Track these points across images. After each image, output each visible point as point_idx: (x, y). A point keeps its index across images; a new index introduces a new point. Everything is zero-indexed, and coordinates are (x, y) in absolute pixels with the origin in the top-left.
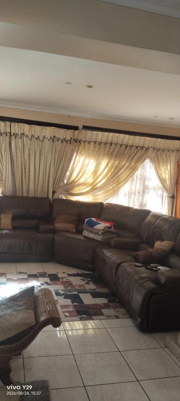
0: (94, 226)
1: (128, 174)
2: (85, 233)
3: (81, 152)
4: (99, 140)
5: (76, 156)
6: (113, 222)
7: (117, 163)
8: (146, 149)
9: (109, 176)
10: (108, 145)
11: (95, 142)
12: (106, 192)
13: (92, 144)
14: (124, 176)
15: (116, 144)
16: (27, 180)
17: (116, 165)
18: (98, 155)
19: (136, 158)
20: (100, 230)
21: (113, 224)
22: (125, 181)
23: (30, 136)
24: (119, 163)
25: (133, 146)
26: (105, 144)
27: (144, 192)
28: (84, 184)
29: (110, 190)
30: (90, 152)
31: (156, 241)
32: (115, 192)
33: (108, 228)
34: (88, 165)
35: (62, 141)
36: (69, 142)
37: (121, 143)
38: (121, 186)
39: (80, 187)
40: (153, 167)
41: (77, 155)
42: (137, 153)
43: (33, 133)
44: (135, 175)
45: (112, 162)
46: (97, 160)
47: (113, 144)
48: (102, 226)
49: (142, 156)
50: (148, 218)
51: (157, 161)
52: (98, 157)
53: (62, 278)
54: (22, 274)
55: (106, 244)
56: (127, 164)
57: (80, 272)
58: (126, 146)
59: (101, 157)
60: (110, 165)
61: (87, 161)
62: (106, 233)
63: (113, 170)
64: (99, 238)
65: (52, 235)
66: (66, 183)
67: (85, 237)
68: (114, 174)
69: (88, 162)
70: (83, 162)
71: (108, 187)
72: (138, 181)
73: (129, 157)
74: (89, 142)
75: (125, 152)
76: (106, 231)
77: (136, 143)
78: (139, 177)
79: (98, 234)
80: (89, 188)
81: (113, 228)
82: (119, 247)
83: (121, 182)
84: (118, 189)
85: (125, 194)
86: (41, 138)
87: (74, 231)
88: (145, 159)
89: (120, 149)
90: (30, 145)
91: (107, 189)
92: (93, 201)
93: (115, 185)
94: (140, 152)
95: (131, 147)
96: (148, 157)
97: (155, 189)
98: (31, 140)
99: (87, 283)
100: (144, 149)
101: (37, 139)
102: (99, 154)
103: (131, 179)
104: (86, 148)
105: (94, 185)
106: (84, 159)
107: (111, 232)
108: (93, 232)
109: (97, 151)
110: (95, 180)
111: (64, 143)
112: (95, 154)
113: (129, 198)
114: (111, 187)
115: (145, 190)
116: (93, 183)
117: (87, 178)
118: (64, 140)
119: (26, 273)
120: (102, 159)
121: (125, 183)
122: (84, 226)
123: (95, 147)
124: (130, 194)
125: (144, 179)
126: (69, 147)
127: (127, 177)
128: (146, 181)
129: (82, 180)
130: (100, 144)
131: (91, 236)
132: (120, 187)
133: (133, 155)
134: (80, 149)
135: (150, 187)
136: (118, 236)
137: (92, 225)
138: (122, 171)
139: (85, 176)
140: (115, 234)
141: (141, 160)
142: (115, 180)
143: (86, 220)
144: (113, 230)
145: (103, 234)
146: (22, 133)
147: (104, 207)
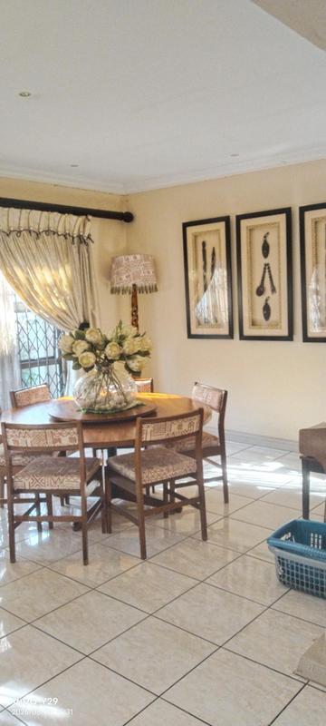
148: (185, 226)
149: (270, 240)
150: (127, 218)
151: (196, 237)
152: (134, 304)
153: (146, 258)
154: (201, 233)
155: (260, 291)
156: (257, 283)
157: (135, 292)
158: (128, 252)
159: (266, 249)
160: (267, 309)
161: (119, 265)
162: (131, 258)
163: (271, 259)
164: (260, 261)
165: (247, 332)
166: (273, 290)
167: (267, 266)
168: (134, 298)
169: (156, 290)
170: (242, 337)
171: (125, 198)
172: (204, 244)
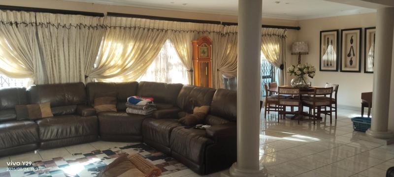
0: (137, 103)
1: (153, 53)
2: (129, 110)
3: (108, 37)
4: (123, 25)
5: (104, 41)
6: (153, 97)
7: (142, 45)
8: (166, 31)
9: (136, 57)
10: (132, 29)
11: (120, 27)
12: (135, 72)
13: (118, 29)
14: (150, 56)
15: (139, 28)
16: (57, 68)
17: (141, 46)
18: (124, 39)
19: (158, 39)
20: (143, 106)
21: (152, 99)
22: (151, 60)
23: (56, 25)
24: (144, 45)
25: (154, 29)
26: (130, 28)
27: (168, 69)
28: (114, 67)
29: (139, 69)
30: (117, 36)
31: (194, 108)
32: (143, 71)
33: (150, 103)
34: (116, 49)
35: (89, 27)
36: (95, 28)
37: (143, 27)
38: (148, 65)
39: (112, 70)
40: (173, 46)
41: (104, 39)
42: (158, 35)
43: (59, 22)
44: (159, 54)
45: (137, 44)
46: (124, 43)
47: (137, 28)
48: (144, 102)
49: (163, 37)
50: (182, 91)
51: (175, 41)
52: (125, 41)
53: (117, 152)
54: (78, 155)
55: (151, 116)
56: (152, 45)
57: (129, 144)
58: (149, 29)
59: (127, 41)
60: (136, 47)
61: (115, 44)
62: (149, 108)
63: (139, 51)
64: (143, 113)
65: (96, 117)
66: (97, 68)
67: (129, 114)
68: (141, 55)
69: (116, 46)
70: (111, 45)
71: (137, 67)
72: (162, 59)
73: (152, 38)
74: (115, 27)
75: (148, 35)
76: (148, 106)
77: (156, 26)
78: (162, 56)
79: (142, 109)
80: (120, 70)
81: (153, 102)
82: (164, 117)
83: (148, 61)
84: (146, 68)
85: (152, 72)
86: (67, 26)
87: (115, 110)
88: (166, 41)
89: (143, 32)
90: (57, 33)
91: (136, 69)
92: (125, 81)
93: (142, 65)
94: (162, 34)
95: (153, 30)
96: (169, 38)
97: (176, 65)
98: (57, 29)
99: (141, 151)
100: (164, 31)
101: (63, 27)
102: (126, 38)
103: (155, 59)
104: (113, 33)
105: (123, 67)
106: (112, 43)
107: (152, 106)
108: (136, 109)
109: (123, 36)
110: (124, 62)
111: (91, 29)
112: (122, 38)
113: (156, 75)
114: (139, 67)
115: (168, 66)
116: (122, 65)
117: (117, 60)
118: (91, 27)
119: (81, 154)
120: (129, 42)
121: (151, 63)
122: (126, 104)
123: (120, 32)
124: (156, 71)
125: (166, 58)
126: (97, 33)
127: (152, 57)
128: (169, 59)
129: (112, 63)
130: (125, 28)
131: (135, 112)
132: (147, 67)
133: (155, 38)
134: (107, 34)
135: (173, 64)
136: (158, 109)
137: (134, 102)
138: (148, 52)
139: (115, 59)
140: (155, 108)
141: (162, 41)
142: (142, 60)
143: (128, 99)
144: (153, 104)
145: (146, 108)
146: (48, 22)
147: (139, 85)
148: (321, 32)
149: (353, 38)
150: (298, 28)
151: (325, 36)
152: (299, 59)
153: (305, 42)
154: (327, 35)
155: (349, 55)
156: (348, 52)
157: (300, 54)
158: (298, 40)
159: (352, 41)
160: (351, 62)
161: (296, 45)
162: (300, 43)
163: (354, 44)
164: (349, 45)
165: (343, 69)
166: (354, 55)
167: (352, 47)
168: (300, 57)
169: (308, 54)
170: (341, 71)
171: (298, 22)
172: (328, 38)
